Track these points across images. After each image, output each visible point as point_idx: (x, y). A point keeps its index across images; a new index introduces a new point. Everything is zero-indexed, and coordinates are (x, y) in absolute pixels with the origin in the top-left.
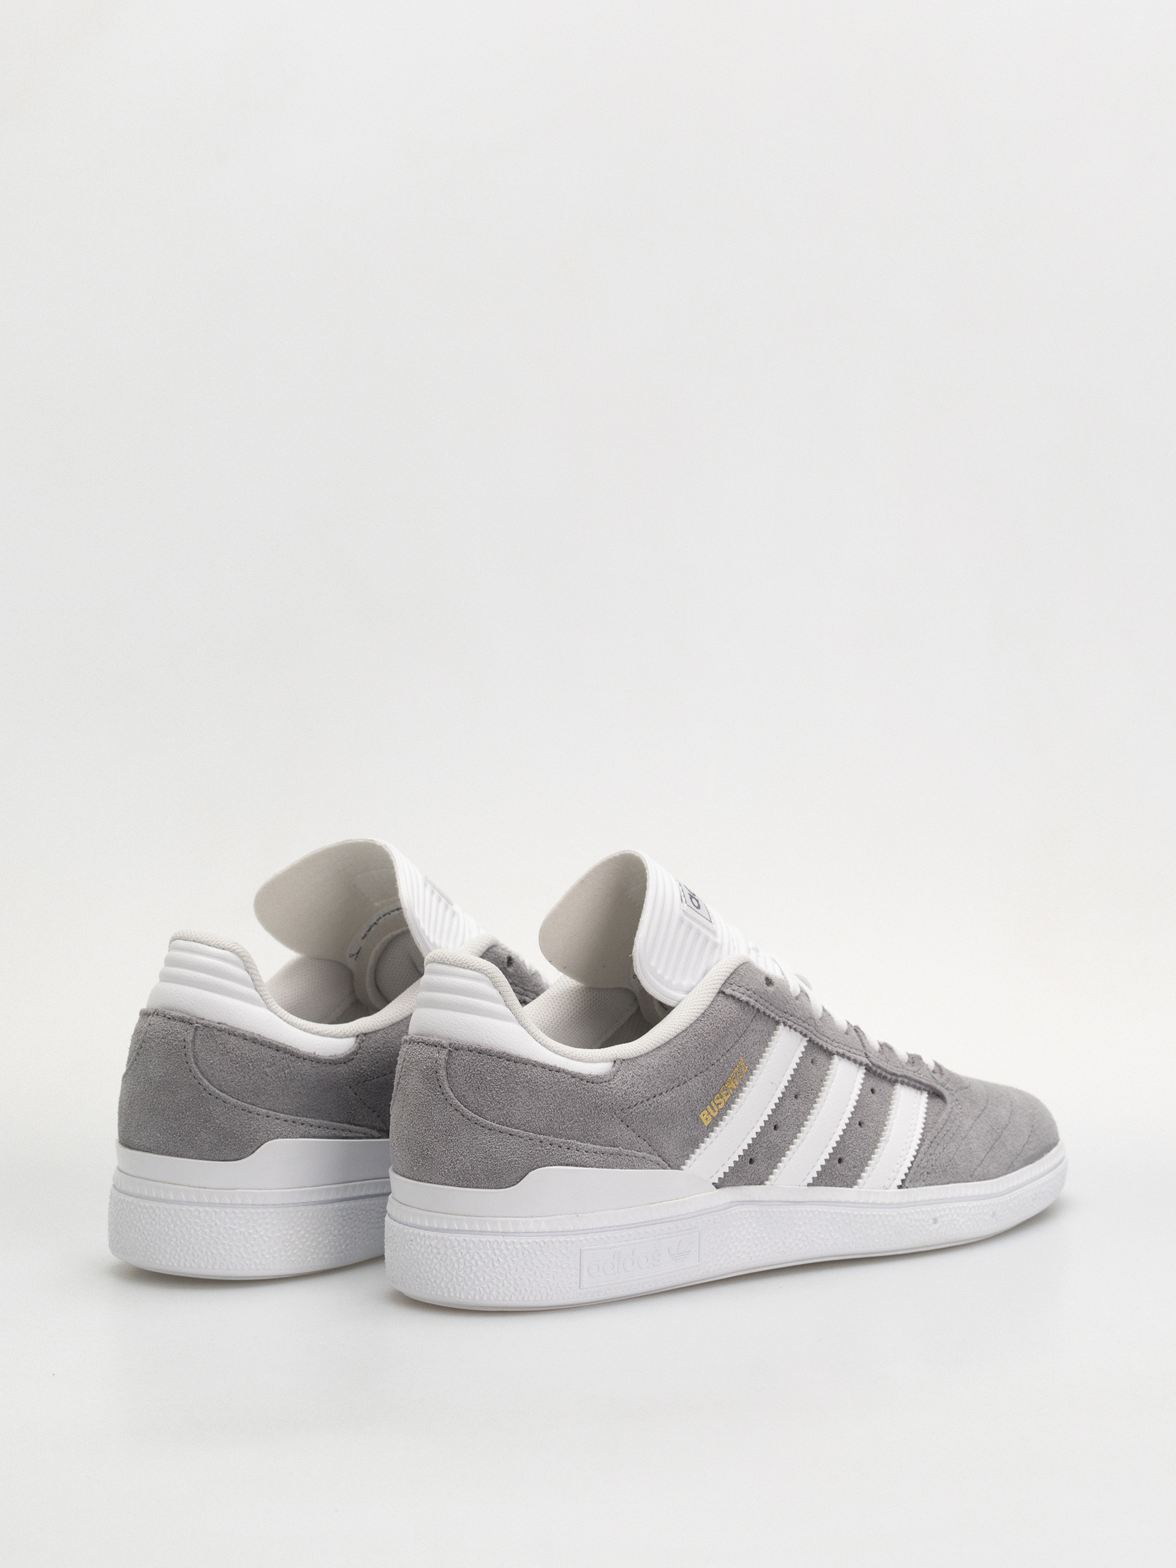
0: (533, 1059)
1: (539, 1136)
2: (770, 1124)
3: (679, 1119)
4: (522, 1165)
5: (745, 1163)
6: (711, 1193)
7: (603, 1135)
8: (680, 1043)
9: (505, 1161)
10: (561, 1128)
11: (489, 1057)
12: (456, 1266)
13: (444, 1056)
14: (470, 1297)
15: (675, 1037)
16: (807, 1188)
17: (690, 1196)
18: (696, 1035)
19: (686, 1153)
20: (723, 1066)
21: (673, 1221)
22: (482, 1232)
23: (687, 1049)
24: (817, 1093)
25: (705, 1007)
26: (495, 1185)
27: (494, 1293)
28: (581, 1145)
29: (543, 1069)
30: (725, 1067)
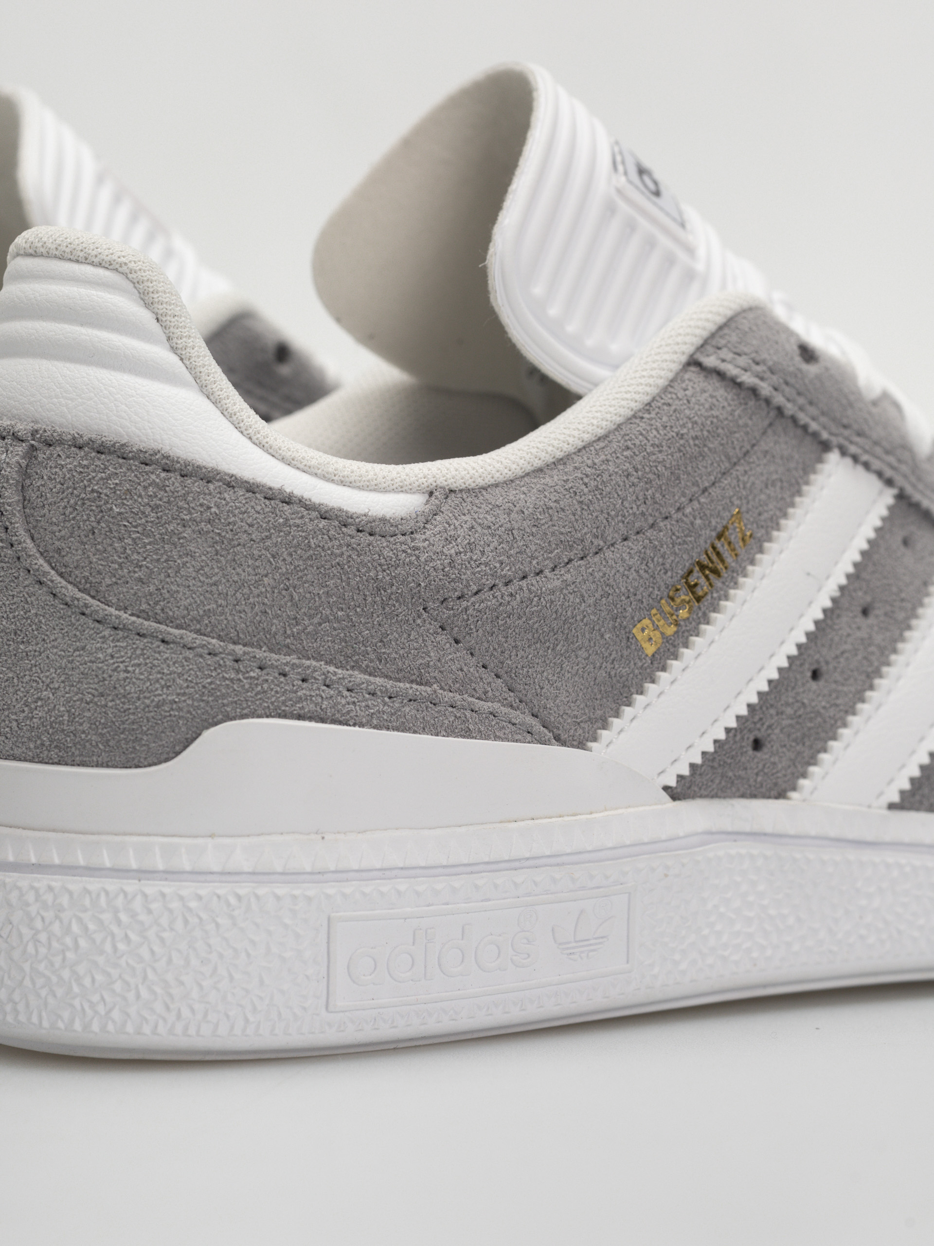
0: (227, 471)
1: (231, 647)
2: (802, 665)
3: (583, 635)
4: (189, 712)
5: (742, 747)
6: (659, 807)
7: (394, 655)
8: (589, 462)
9: (147, 702)
10: (289, 632)
11: (121, 461)
12: (31, 949)
13: (17, 458)
14: (61, 1025)
15: (579, 450)
16: (886, 812)
17: (606, 810)
18: (628, 448)
19: (599, 713)
20: (692, 523)
21: (563, 864)
22: (91, 871)
23: (605, 477)
24: (914, 609)
25: (654, 391)
26: (123, 758)
27: (116, 1014)
28: (335, 674)
29: (250, 495)
30: (696, 527)
